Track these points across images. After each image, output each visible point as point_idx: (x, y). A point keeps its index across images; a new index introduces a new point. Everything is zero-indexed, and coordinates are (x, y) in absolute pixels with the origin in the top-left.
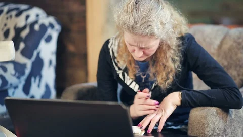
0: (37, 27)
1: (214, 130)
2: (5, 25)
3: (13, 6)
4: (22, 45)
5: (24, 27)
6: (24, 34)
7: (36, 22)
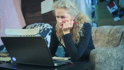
5: (42, 30)
6: (41, 32)
7: (46, 28)
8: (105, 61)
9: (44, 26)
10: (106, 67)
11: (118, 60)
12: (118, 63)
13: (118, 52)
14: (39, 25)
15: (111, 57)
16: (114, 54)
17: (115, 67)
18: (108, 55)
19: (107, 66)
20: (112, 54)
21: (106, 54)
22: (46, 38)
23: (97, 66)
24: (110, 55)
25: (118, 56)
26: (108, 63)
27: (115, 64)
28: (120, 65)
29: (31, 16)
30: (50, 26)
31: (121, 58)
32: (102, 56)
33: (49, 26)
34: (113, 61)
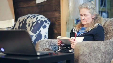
0: (39, 22)
1: (84, 52)
2: (29, 22)
3: (34, 15)
4: (33, 28)
5: (35, 22)
6: (34, 25)
7: (39, 20)
8: (90, 54)
9: (37, 18)
10: (90, 59)
11: (107, 53)
12: (106, 57)
13: (106, 46)
14: (32, 16)
15: (97, 50)
16: (101, 48)
17: (102, 59)
18: (94, 48)
19: (92, 58)
20: (98, 47)
21: (91, 47)
22: (40, 31)
23: (81, 58)
24: (96, 47)
25: (107, 49)
26: (93, 56)
27: (102, 57)
28: (109, 58)
29: (25, 6)
30: (45, 18)
31: (110, 51)
32: (86, 48)
33: (43, 18)
34: (99, 54)
